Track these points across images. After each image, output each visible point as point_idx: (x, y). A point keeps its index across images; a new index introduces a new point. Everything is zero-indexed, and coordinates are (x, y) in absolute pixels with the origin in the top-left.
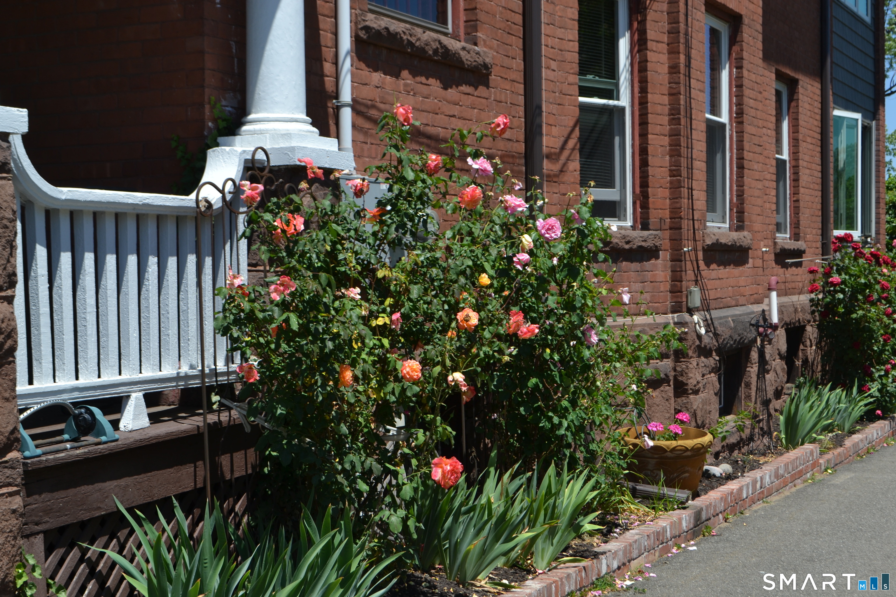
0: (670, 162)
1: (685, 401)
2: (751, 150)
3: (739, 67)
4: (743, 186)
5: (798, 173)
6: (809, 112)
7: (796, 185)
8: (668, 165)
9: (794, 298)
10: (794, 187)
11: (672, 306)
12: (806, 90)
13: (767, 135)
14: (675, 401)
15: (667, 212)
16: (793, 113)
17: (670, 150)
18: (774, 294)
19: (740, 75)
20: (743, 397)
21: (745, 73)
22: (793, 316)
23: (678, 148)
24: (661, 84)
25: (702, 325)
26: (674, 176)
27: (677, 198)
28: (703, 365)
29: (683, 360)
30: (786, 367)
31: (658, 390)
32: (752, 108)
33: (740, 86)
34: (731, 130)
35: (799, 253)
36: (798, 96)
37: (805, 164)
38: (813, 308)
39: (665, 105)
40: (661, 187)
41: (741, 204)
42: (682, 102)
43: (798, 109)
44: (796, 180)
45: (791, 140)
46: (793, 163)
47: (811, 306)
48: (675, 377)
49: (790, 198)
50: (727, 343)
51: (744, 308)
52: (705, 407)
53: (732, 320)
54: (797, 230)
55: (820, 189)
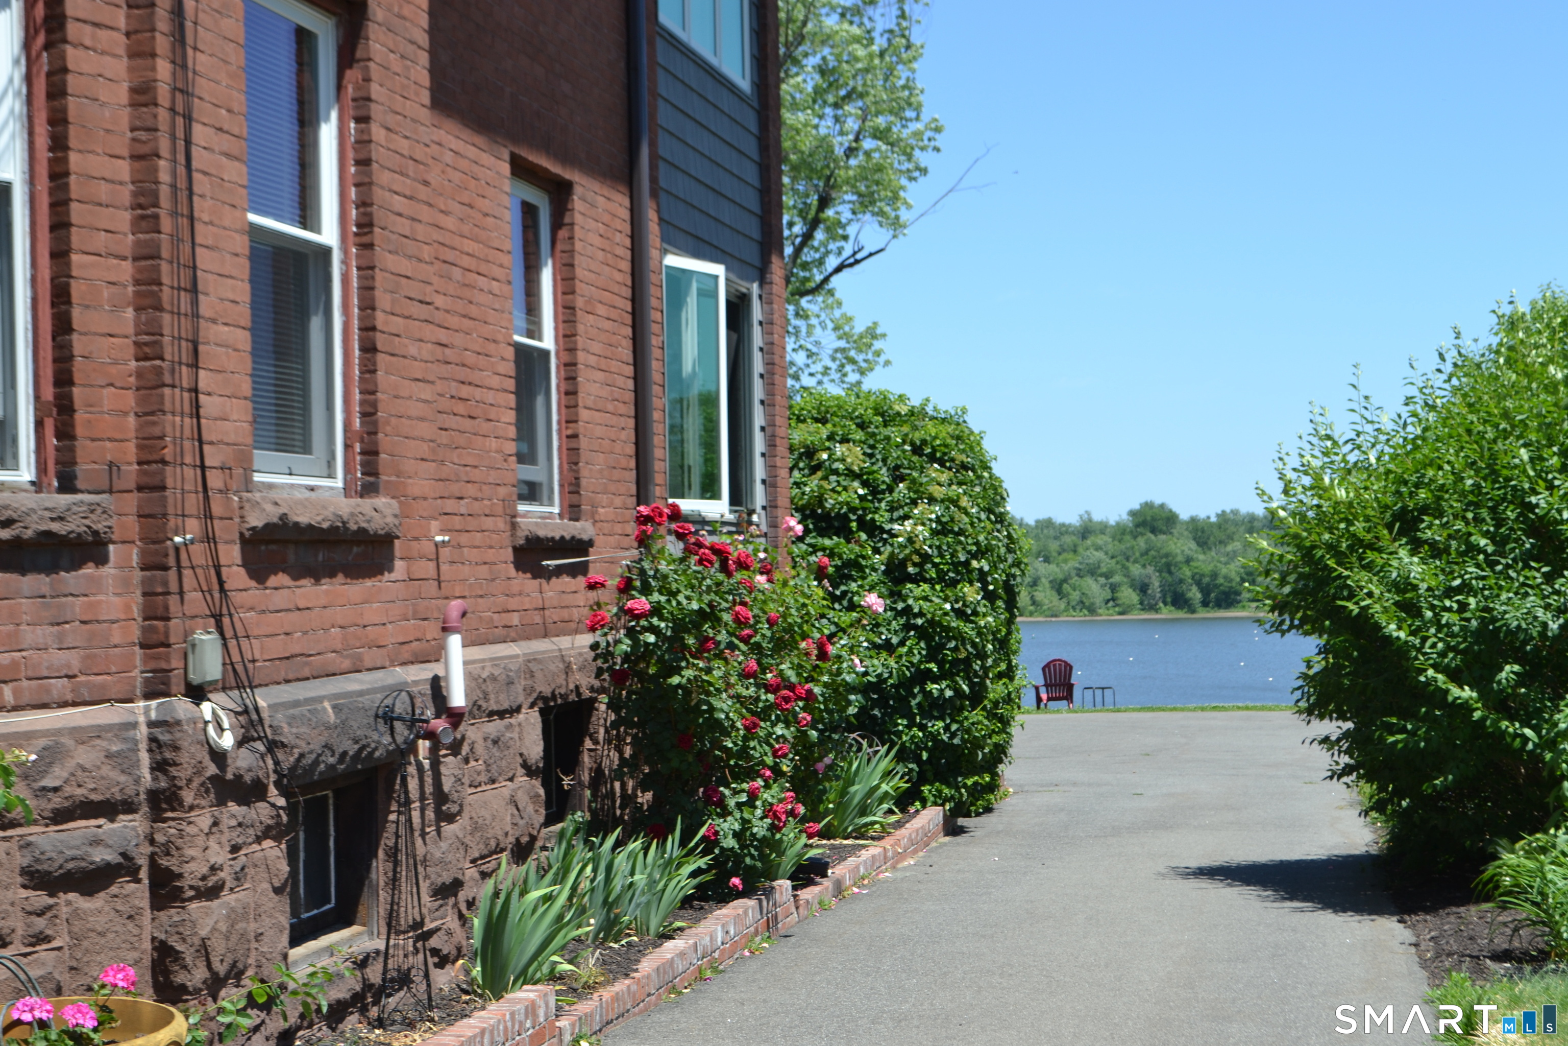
0: (137, 324)
1: (176, 919)
2: (398, 311)
3: (363, 120)
4: (374, 393)
5: (574, 379)
6: (601, 253)
7: (572, 403)
8: (131, 330)
9: (564, 642)
10: (567, 407)
11: (146, 679)
12: (593, 206)
13: (491, 293)
14: (153, 919)
15: (131, 448)
16: (563, 252)
17: (137, 294)
18: (455, 641)
19: (366, 138)
20: (382, 883)
21: (377, 132)
22: (561, 680)
23: (155, 288)
24: (107, 131)
25: (226, 725)
26: (146, 358)
27: (152, 413)
28: (234, 823)
29: (170, 814)
30: (542, 791)
31: (102, 894)
32: (400, 215)
33: (364, 163)
34: (345, 262)
35: (580, 547)
36: (572, 217)
37: (592, 360)
38: (599, 662)
39: (121, 183)
40: (112, 385)
41: (369, 433)
42: (164, 176)
43: (573, 244)
44: (570, 392)
45: (560, 309)
46: (566, 358)
47: (595, 660)
48: (152, 857)
49: (560, 431)
50: (316, 762)
51: (379, 674)
52: (240, 926)
53: (334, 707)
54: (574, 498)
55: (633, 413)
